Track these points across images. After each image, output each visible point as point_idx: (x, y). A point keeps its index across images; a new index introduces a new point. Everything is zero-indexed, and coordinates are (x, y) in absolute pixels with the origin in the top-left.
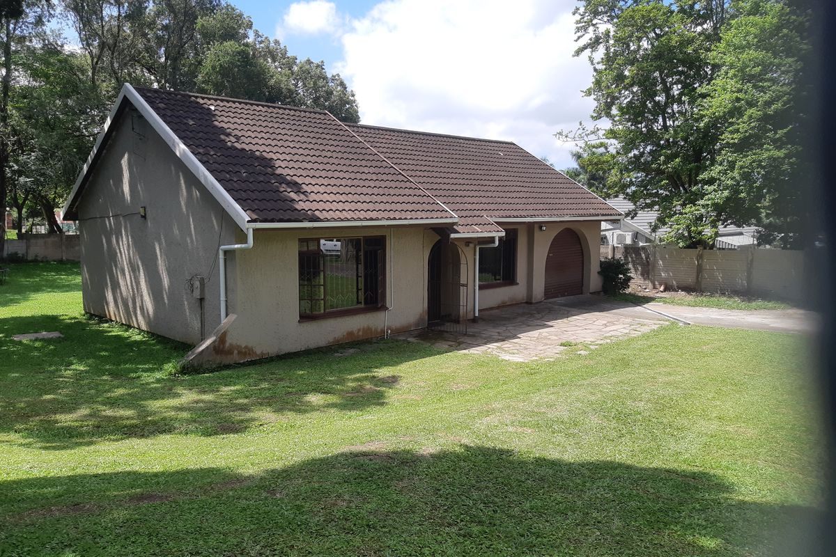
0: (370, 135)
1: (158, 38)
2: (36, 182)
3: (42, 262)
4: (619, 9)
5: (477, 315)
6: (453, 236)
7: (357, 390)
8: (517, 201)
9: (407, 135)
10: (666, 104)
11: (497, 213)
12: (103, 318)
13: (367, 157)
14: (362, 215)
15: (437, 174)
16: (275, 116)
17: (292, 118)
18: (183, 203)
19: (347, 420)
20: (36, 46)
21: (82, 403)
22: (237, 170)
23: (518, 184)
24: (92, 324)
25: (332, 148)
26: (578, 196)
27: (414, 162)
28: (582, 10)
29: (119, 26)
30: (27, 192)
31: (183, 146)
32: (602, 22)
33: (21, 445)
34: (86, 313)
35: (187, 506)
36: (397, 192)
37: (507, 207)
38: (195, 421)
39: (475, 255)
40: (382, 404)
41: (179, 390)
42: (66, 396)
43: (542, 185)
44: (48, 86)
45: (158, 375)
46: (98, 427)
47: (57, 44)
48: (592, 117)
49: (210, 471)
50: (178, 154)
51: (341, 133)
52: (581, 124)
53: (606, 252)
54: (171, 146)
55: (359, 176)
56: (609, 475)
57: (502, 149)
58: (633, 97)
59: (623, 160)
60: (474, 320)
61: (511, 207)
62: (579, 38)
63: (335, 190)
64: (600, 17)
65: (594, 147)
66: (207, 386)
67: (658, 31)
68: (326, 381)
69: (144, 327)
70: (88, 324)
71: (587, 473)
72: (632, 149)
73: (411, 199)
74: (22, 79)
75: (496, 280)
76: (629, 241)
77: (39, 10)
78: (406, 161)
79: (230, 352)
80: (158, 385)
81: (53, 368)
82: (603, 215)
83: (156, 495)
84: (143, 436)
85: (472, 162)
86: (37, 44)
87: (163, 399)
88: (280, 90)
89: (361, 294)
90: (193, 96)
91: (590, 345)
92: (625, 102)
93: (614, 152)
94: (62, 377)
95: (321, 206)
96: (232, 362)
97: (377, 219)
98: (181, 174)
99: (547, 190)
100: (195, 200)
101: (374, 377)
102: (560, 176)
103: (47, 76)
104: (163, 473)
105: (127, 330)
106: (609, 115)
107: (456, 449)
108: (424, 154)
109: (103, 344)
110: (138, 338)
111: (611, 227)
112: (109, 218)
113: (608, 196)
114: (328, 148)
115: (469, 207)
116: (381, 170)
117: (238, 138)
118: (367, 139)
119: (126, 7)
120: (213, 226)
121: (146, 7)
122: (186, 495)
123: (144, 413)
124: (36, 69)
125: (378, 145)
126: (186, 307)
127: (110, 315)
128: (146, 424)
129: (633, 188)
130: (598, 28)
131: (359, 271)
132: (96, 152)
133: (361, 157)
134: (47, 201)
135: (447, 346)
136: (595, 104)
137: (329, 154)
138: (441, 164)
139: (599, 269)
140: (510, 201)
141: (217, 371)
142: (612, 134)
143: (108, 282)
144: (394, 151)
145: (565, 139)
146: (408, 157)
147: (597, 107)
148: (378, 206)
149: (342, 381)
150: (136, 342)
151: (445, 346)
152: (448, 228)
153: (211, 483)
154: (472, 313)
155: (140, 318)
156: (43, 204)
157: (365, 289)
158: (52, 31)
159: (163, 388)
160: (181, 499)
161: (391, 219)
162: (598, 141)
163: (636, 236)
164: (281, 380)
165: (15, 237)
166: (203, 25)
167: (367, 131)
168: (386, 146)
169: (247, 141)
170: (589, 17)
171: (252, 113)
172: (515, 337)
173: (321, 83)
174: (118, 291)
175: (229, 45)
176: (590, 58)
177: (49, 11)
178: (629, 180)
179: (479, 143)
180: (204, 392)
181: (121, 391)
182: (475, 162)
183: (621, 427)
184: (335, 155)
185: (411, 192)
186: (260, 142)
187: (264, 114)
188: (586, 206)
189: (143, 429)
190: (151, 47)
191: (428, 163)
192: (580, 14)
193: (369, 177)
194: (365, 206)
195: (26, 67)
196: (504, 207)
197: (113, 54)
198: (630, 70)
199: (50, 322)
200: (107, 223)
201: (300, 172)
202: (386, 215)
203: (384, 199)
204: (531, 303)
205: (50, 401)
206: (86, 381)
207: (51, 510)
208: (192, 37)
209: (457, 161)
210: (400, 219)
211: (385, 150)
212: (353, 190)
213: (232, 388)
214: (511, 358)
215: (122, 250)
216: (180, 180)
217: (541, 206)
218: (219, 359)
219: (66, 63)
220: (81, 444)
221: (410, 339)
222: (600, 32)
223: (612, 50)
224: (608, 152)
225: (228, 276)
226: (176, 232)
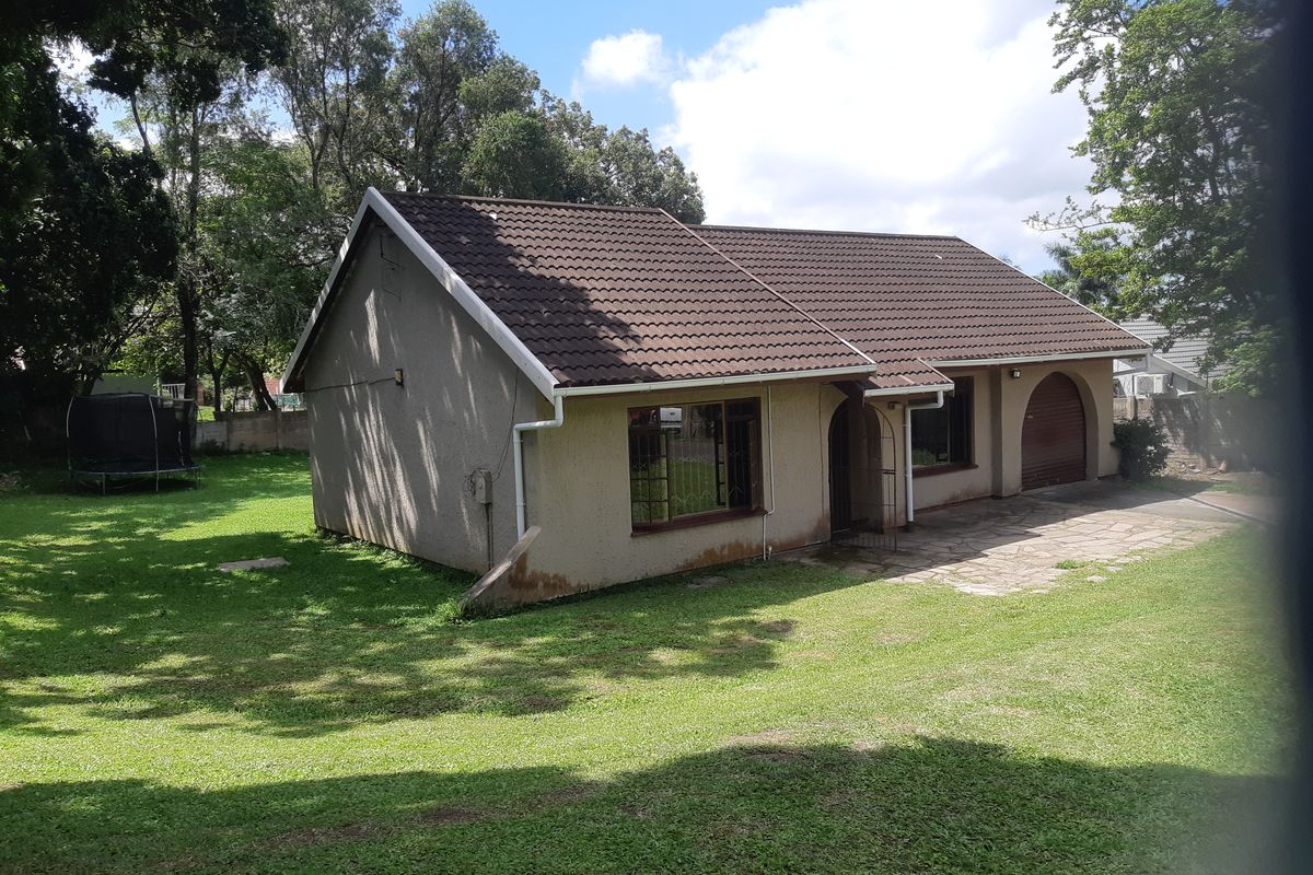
0: (728, 241)
1: (403, 113)
2: (240, 336)
3: (250, 453)
4: (1127, 11)
5: (911, 519)
6: (868, 393)
7: (729, 643)
8: (969, 331)
9: (786, 237)
10: (1216, 161)
11: (938, 353)
12: (343, 535)
13: (725, 276)
14: (724, 367)
15: (836, 296)
16: (586, 222)
17: (610, 224)
18: (457, 362)
19: (718, 691)
20: (233, 137)
21: (326, 666)
22: (534, 308)
23: (971, 304)
24: (329, 545)
25: (672, 266)
26: (1072, 319)
27: (799, 279)
28: (1064, 17)
29: (348, 101)
30: (227, 352)
31: (455, 277)
32: (1099, 34)
33: (247, 730)
34: (319, 528)
35: (508, 831)
36: (776, 327)
37: (956, 342)
38: (490, 693)
39: (904, 422)
40: (771, 666)
41: (463, 644)
42: (303, 656)
43: (1011, 304)
44: (250, 194)
45: (431, 621)
46: (353, 702)
47: (260, 132)
48: (1090, 189)
49: (528, 774)
50: (448, 289)
51: (684, 241)
52: (1069, 200)
53: (1123, 409)
54: (438, 277)
55: (715, 307)
56: (1171, 788)
57: (940, 249)
58: (1158, 151)
59: (1144, 256)
60: (907, 528)
61: (960, 342)
62: (1061, 62)
63: (680, 330)
64: (1095, 27)
65: (1094, 237)
66: (503, 637)
67: (1194, 42)
68: (679, 629)
69: (403, 548)
70: (323, 545)
71: (1136, 786)
72: (1161, 237)
73: (798, 338)
74: (214, 188)
75: (938, 460)
76: (1158, 388)
77: (236, 84)
78: (786, 279)
79: (532, 584)
80: (432, 637)
81: (280, 612)
82: (1116, 349)
83: (459, 811)
84: (417, 716)
85: (892, 273)
86: (232, 134)
87: (441, 658)
88: (583, 179)
89: (724, 489)
90: (466, 200)
91: (1107, 565)
92: (1144, 160)
93: (1129, 244)
94: (293, 626)
95: (661, 356)
96: (535, 601)
97: (747, 373)
98: (453, 318)
99: (1019, 312)
100: (475, 357)
101: (753, 622)
102: (1039, 287)
103: (249, 180)
104: (460, 775)
105: (378, 553)
106: (1117, 184)
107: (910, 744)
108: (814, 264)
109: (347, 574)
110: (396, 564)
111: (1130, 368)
112: (349, 386)
113: (1122, 316)
114: (665, 266)
115: (892, 345)
116: (749, 295)
117: (533, 259)
118: (724, 248)
119: (357, 72)
120: (503, 396)
121: (386, 70)
122: (503, 811)
123: (416, 680)
124: (234, 171)
125: (741, 255)
126: (465, 518)
127: (353, 530)
128: (420, 697)
129: (1163, 301)
130: (1092, 44)
131: (720, 452)
132: (328, 290)
133: (716, 277)
134: (254, 362)
135: (866, 572)
136: (1095, 167)
137: (668, 276)
138: (842, 279)
139: (1112, 438)
140: (959, 332)
141: (515, 614)
142: (1124, 213)
143: (350, 481)
144: (766, 263)
145: (1044, 227)
146: (789, 271)
147: (1097, 173)
148: (747, 353)
149: (704, 629)
150: (393, 571)
151: (863, 571)
152: (859, 382)
153: (536, 793)
154: (903, 516)
155: (397, 533)
156: (249, 368)
157: (729, 484)
158: (254, 114)
159: (438, 641)
160: (497, 818)
161: (769, 372)
162: (1101, 227)
163: (1172, 379)
164: (611, 626)
165: (212, 418)
166: (469, 91)
167: (722, 234)
168: (754, 256)
169: (547, 263)
170: (1077, 28)
171: (551, 220)
172: (977, 554)
173: (644, 164)
174: (365, 495)
175: (510, 117)
176: (1082, 93)
177: (249, 85)
178: (1156, 288)
179: (901, 241)
180: (500, 647)
181: (379, 647)
182: (897, 273)
183: (1181, 706)
184: (677, 276)
185: (797, 326)
186: (566, 264)
187: (568, 221)
188: (1086, 335)
189: (418, 704)
190: (394, 130)
191: (821, 280)
192: (1061, 24)
193: (731, 306)
194: (727, 353)
195: (220, 168)
196: (949, 342)
197: (341, 142)
198: (1151, 110)
199: (268, 543)
200: (347, 394)
201: (626, 306)
202: (761, 365)
203: (757, 340)
204: (1001, 498)
205: (280, 663)
206: (328, 632)
207: (313, 835)
208: (454, 108)
209: (868, 273)
210: (783, 370)
211: (752, 263)
212: (707, 329)
213: (540, 640)
214: (974, 590)
215: (369, 433)
216: (452, 328)
217: (1012, 339)
218: (516, 595)
219: (276, 160)
220: (330, 729)
221: (805, 561)
222: (1097, 50)
223: (1118, 79)
224: (1119, 244)
225: (526, 470)
226: (448, 404)
